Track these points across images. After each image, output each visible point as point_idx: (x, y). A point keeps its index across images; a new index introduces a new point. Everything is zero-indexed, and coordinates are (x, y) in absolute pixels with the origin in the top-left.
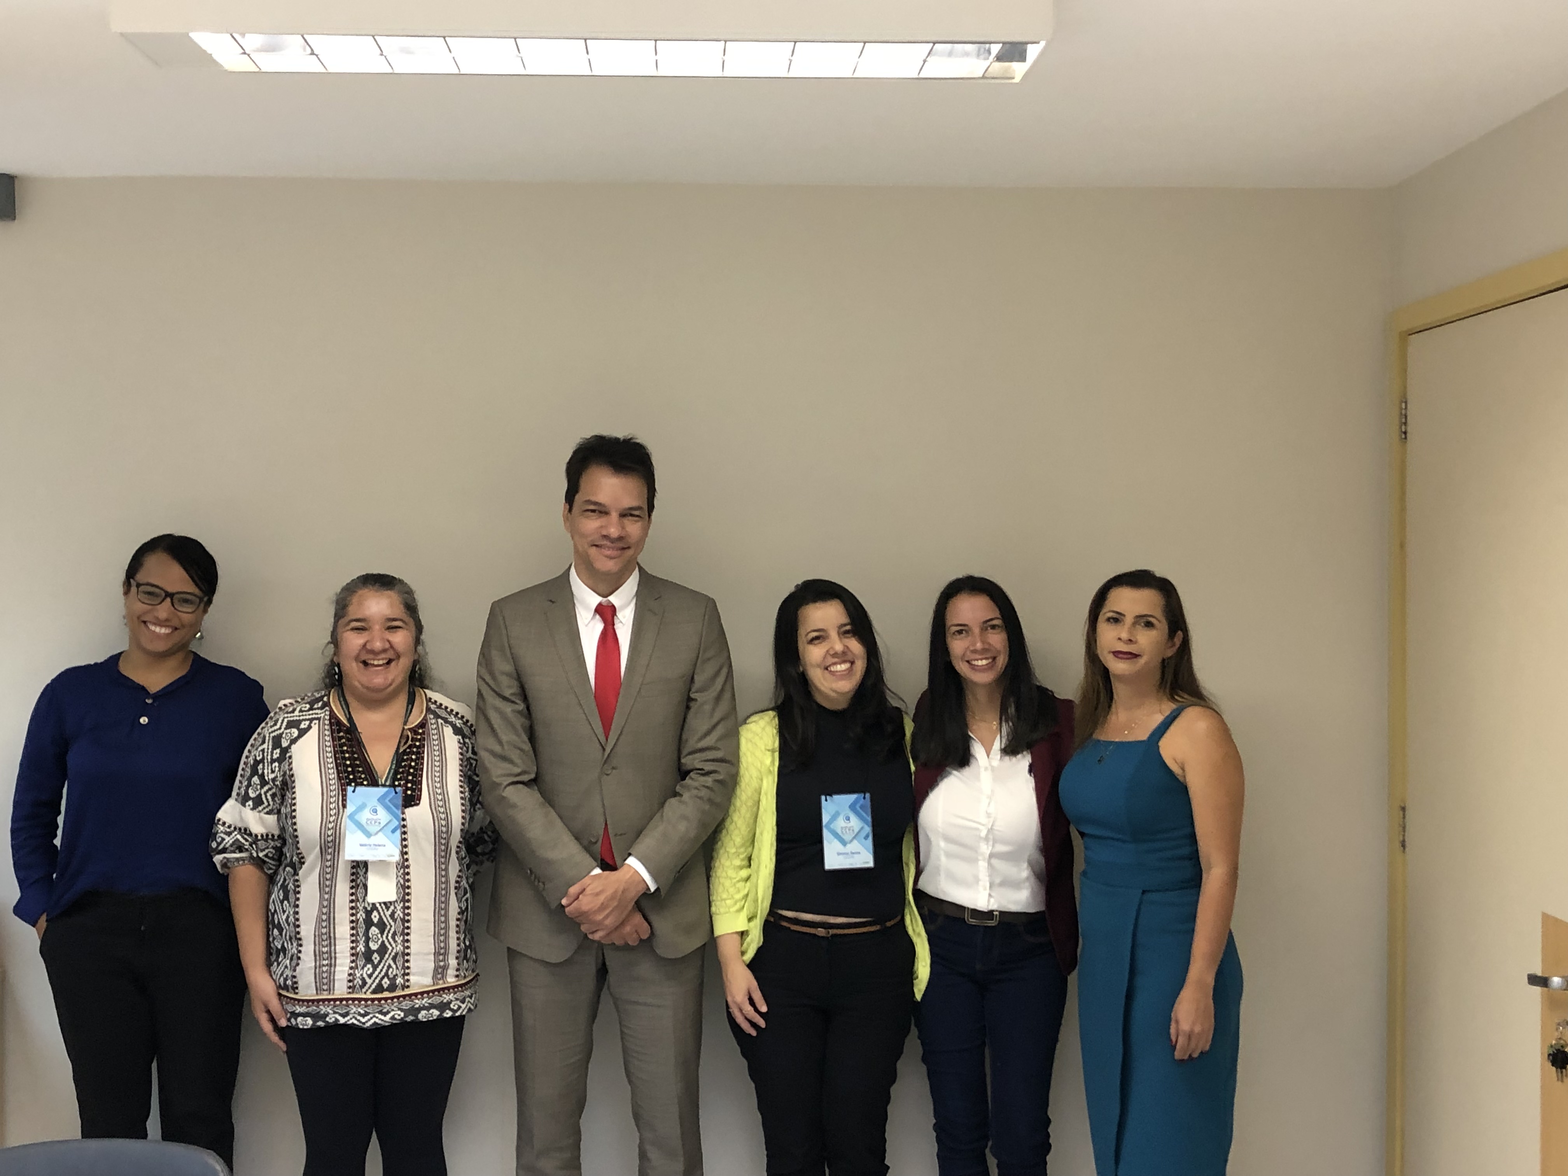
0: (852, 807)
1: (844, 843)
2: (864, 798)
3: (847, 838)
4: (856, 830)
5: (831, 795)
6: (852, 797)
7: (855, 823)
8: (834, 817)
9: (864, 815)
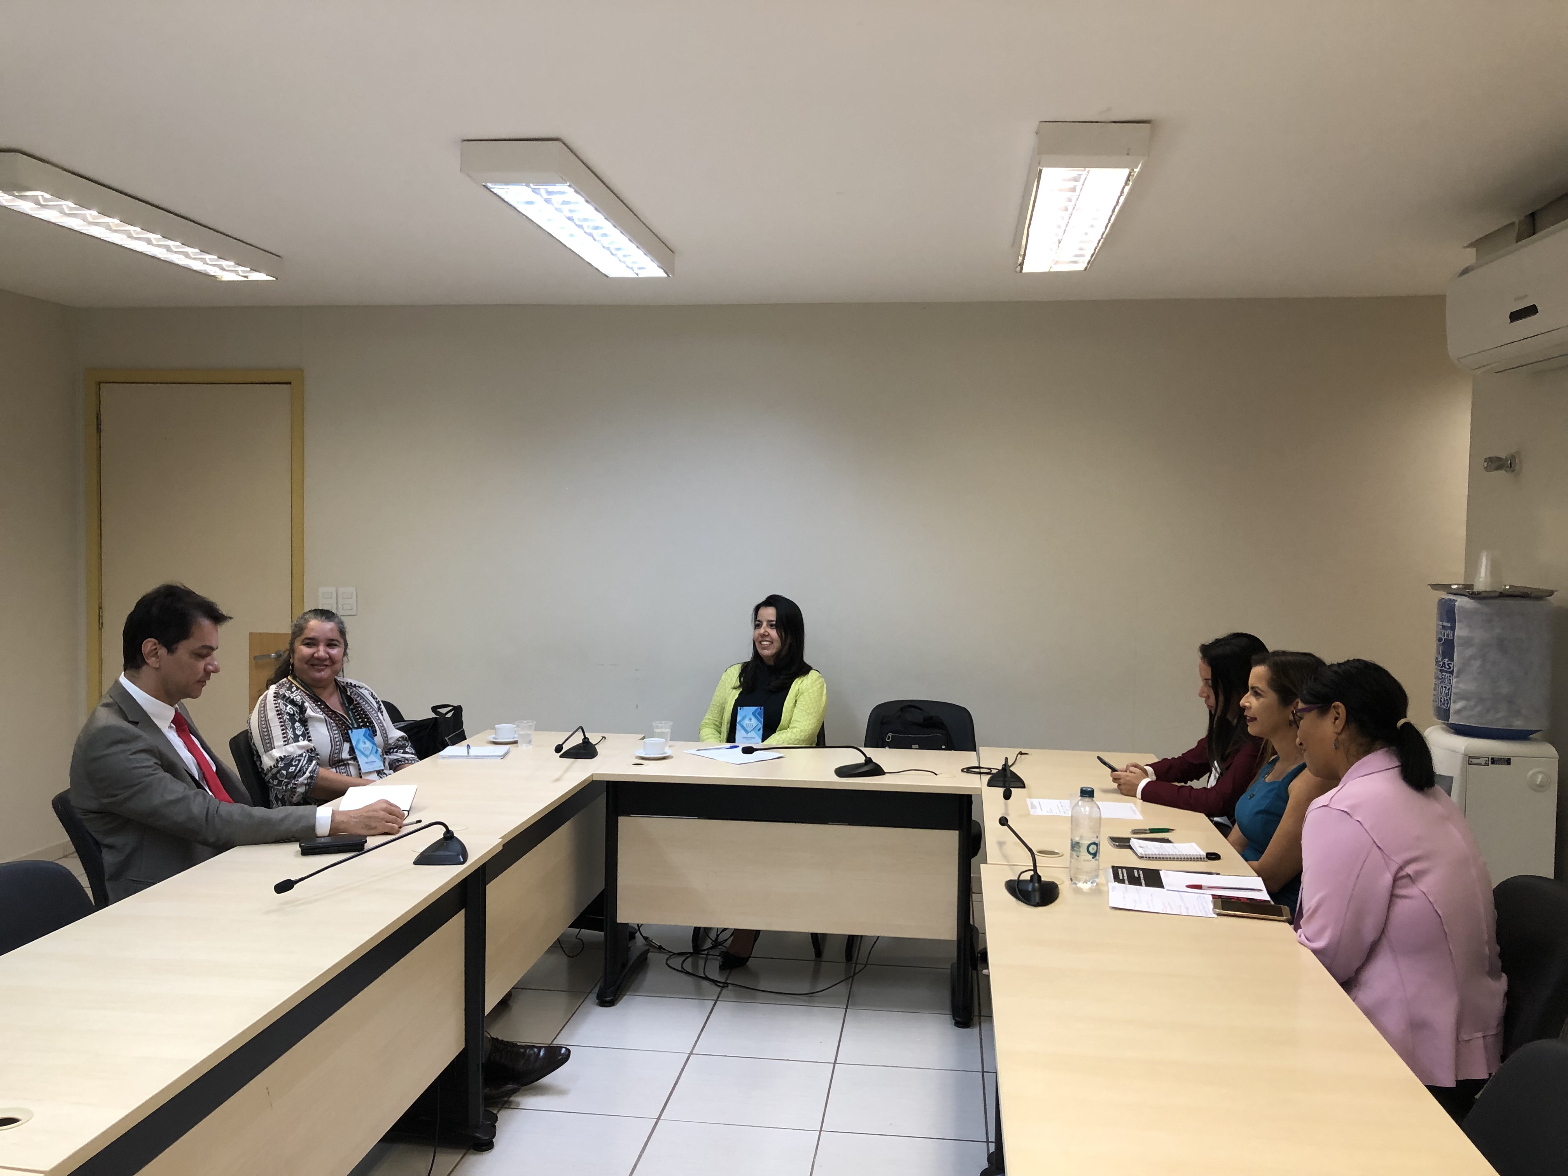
0: (754, 714)
1: (747, 732)
2: (761, 709)
3: (749, 729)
4: (754, 726)
5: (743, 706)
6: (755, 708)
7: (754, 722)
8: (743, 719)
9: (760, 718)
